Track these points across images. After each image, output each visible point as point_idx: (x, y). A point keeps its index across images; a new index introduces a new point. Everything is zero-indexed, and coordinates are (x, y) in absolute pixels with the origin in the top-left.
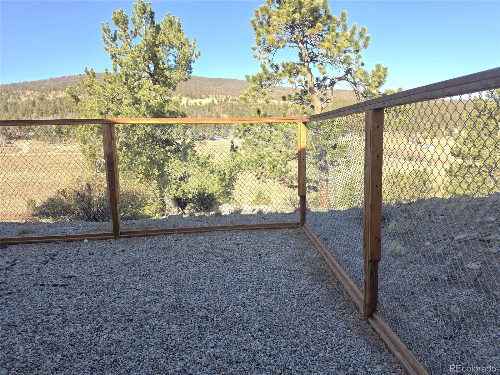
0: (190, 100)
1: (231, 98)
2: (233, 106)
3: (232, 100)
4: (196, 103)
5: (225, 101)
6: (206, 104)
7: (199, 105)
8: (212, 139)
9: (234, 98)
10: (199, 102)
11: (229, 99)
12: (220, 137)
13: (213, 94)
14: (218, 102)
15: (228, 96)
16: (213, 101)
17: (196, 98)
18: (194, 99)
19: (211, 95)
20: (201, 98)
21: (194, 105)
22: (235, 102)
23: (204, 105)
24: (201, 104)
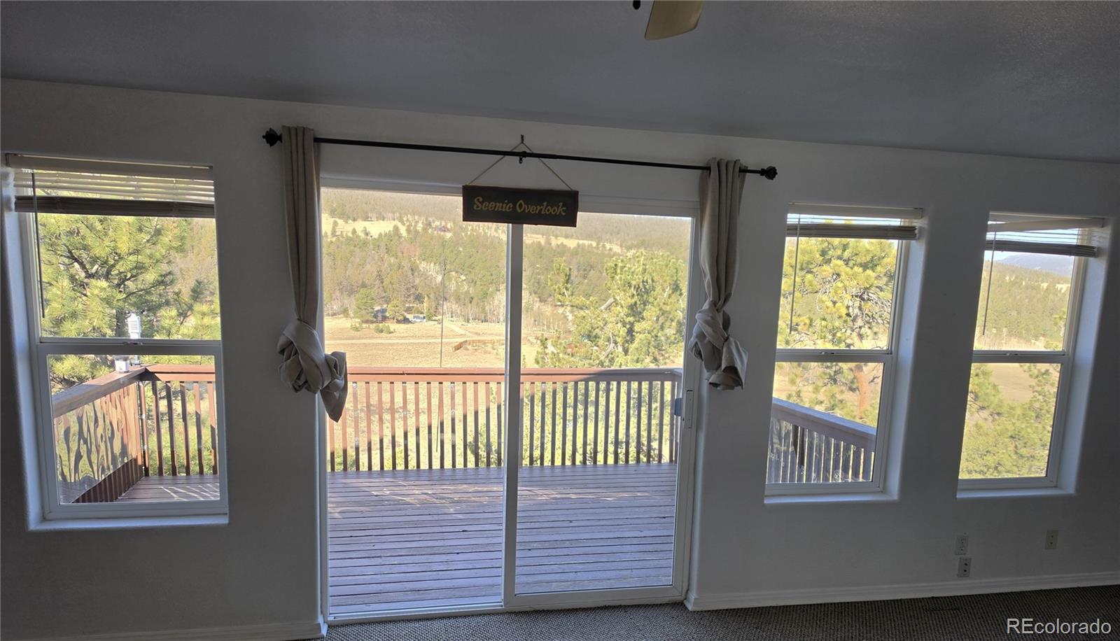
0: (340, 222)
1: (437, 223)
2: (444, 244)
3: (441, 229)
4: (354, 231)
5: (425, 229)
6: (380, 235)
7: (362, 235)
8: (406, 321)
9: (443, 224)
10: (362, 228)
11: (434, 225)
12: (422, 316)
13: (394, 213)
14: (408, 231)
15: (430, 219)
16: (396, 229)
17: (354, 220)
18: (350, 221)
19: (390, 215)
20: (366, 219)
21: (350, 235)
22: (449, 235)
23: (376, 237)
24: (367, 234)
